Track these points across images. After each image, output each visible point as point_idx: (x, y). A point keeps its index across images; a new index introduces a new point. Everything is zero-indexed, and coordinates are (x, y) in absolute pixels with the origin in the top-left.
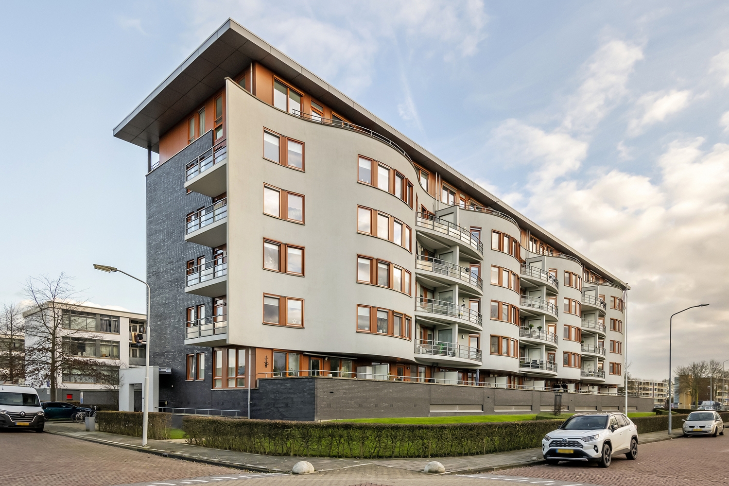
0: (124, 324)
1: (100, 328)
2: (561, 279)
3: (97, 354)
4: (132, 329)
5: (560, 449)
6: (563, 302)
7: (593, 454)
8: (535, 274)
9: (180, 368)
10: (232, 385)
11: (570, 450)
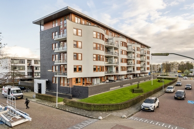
0: (26, 61)
1: (20, 63)
2: (136, 50)
3: (20, 69)
4: (28, 62)
5: (145, 108)
6: (136, 55)
7: (152, 110)
8: (130, 49)
9: (51, 80)
10: (66, 86)
11: (147, 108)
